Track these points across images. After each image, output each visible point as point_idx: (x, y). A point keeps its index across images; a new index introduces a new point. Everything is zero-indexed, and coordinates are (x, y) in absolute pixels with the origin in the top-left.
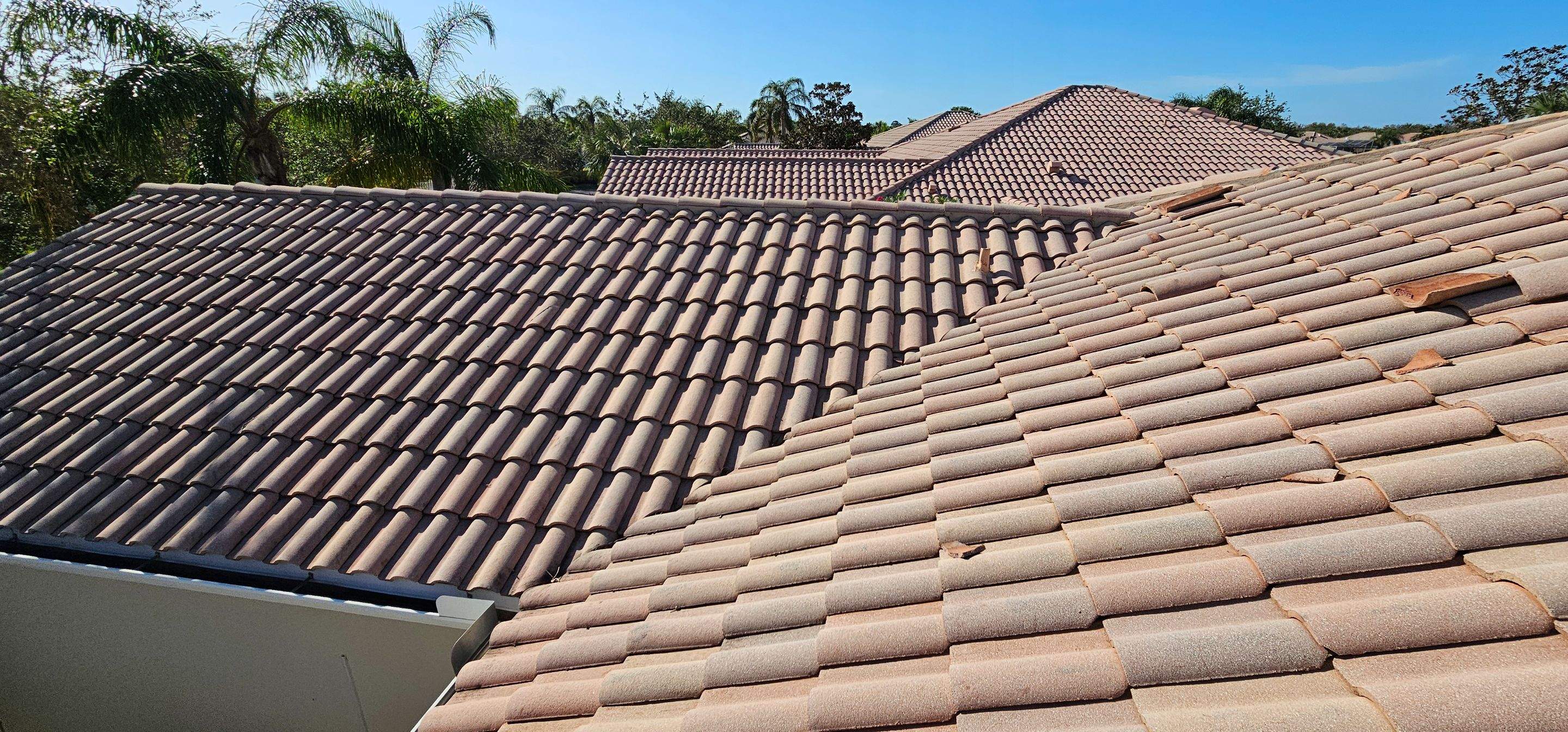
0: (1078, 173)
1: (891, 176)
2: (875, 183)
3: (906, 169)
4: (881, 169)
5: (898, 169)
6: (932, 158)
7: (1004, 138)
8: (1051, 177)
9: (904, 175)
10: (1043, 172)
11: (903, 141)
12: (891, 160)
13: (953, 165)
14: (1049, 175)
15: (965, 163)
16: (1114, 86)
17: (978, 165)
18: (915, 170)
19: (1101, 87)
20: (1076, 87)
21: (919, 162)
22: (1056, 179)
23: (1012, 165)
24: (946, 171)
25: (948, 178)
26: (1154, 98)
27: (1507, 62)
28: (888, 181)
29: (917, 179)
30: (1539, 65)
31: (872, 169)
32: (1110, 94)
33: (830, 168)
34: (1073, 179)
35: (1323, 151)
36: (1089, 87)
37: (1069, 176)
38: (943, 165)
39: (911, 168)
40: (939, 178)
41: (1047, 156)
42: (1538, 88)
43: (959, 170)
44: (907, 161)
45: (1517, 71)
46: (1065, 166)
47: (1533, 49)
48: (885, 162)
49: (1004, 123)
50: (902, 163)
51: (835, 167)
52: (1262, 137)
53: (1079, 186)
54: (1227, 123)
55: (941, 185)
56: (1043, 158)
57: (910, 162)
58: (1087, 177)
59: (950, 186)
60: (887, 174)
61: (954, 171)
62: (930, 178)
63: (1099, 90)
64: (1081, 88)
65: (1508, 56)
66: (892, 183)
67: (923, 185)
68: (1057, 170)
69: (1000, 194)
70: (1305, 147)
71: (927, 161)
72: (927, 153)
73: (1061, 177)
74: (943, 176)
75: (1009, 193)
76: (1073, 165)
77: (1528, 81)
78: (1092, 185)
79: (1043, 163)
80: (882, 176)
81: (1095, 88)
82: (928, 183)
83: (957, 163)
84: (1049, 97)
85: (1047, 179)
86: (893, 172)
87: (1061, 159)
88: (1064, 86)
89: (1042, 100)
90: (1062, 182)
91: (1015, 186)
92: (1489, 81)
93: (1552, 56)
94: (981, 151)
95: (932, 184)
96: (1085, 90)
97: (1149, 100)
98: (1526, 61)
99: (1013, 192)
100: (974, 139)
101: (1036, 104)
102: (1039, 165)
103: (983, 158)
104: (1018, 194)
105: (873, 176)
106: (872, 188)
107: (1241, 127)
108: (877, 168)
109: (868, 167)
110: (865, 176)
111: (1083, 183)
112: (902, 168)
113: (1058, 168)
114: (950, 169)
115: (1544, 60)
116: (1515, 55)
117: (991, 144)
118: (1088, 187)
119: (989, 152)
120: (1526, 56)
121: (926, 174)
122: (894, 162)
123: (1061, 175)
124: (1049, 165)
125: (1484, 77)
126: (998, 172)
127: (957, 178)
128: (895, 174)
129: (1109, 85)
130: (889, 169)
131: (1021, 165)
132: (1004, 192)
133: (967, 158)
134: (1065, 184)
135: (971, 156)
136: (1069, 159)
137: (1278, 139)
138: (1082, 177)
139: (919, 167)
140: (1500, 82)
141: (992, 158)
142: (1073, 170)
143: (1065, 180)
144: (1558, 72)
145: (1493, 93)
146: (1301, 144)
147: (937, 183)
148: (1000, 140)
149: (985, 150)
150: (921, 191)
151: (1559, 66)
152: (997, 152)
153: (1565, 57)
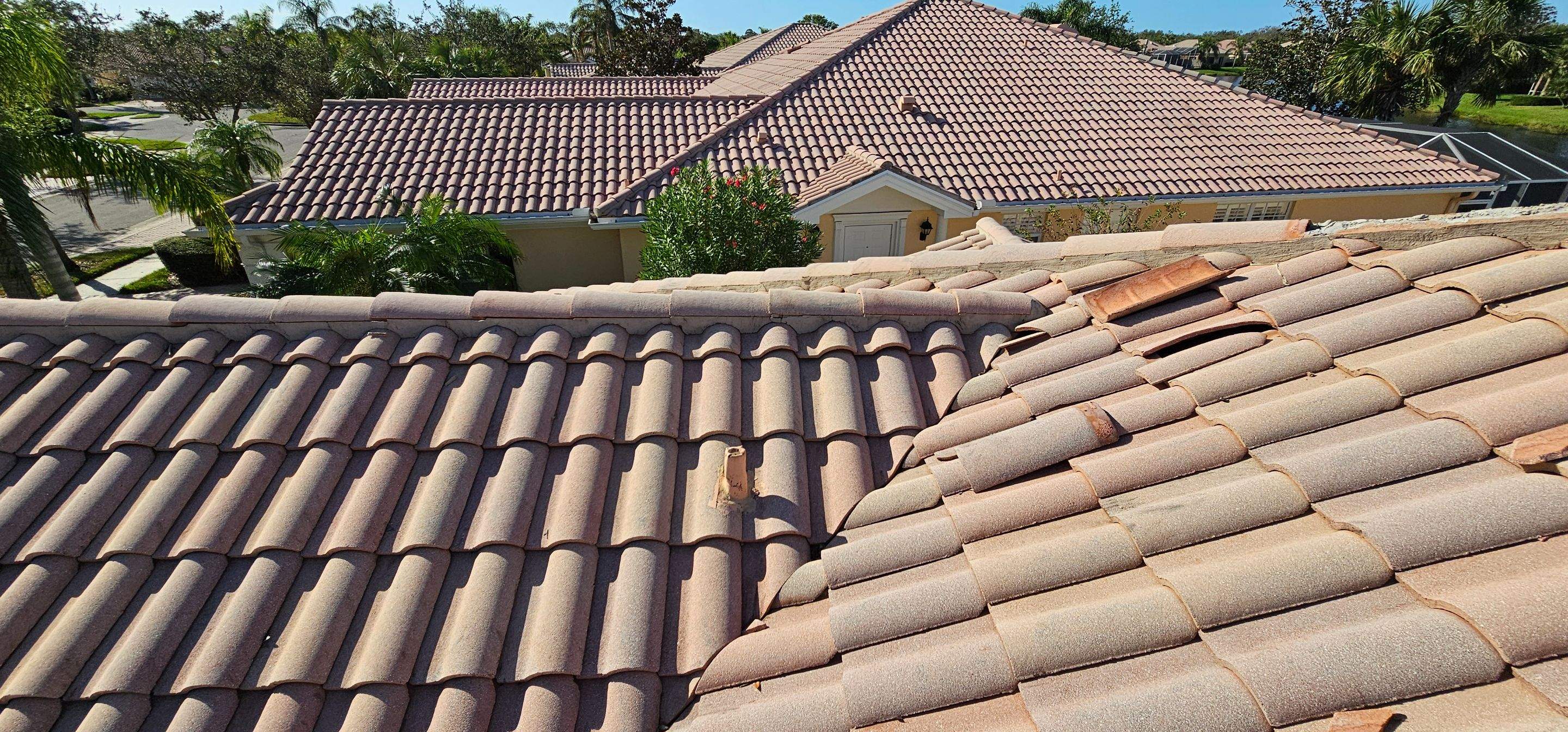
0: (933, 110)
1: (712, 120)
2: (691, 130)
3: (731, 110)
4: (699, 110)
5: (720, 110)
6: (763, 93)
7: (847, 66)
8: (905, 117)
9: (728, 117)
10: (894, 110)
12: (712, 98)
13: (788, 103)
14: (901, 114)
15: (802, 100)
17: (818, 102)
18: (742, 111)
21: (746, 99)
22: (909, 120)
23: (859, 102)
24: (780, 112)
25: (782, 122)
28: (708, 127)
29: (744, 124)
31: (688, 111)
33: (633, 111)
34: (930, 118)
37: (921, 117)
38: (775, 103)
39: (737, 108)
40: (771, 122)
41: (898, 89)
43: (795, 109)
44: (731, 98)
46: (919, 101)
48: (704, 100)
49: (847, 45)
50: (725, 100)
51: (640, 109)
53: (936, 128)
55: (774, 132)
56: (894, 92)
57: (736, 99)
58: (944, 115)
59: (785, 132)
60: (707, 117)
61: (790, 112)
62: (760, 122)
66: (714, 129)
67: (751, 132)
68: (911, 108)
69: (845, 141)
71: (757, 98)
72: (758, 86)
73: (914, 117)
74: (776, 119)
75: (855, 139)
76: (929, 100)
78: (950, 125)
79: (893, 98)
80: (701, 120)
82: (757, 129)
83: (792, 100)
84: (898, 11)
85: (899, 119)
86: (715, 113)
87: (913, 91)
89: (890, 16)
90: (917, 124)
91: (862, 130)
94: (821, 84)
95: (761, 130)
99: (861, 138)
100: (813, 67)
101: (883, 21)
102: (889, 101)
103: (824, 93)
104: (866, 141)
105: (690, 120)
106: (687, 138)
108: (694, 108)
109: (683, 108)
110: (678, 120)
111: (941, 123)
112: (726, 108)
113: (911, 104)
114: (784, 109)
117: (832, 74)
118: (949, 128)
119: (830, 84)
121: (754, 116)
122: (716, 100)
123: (914, 114)
124: (900, 101)
126: (842, 111)
127: (793, 122)
128: (718, 117)
130: (710, 110)
131: (869, 101)
132: (849, 138)
133: (805, 94)
134: (919, 126)
135: (809, 91)
136: (923, 92)
138: (938, 116)
139: (747, 106)
141: (834, 93)
142: (928, 107)
143: (918, 121)
147: (769, 129)
148: (844, 68)
149: (825, 82)
150: (748, 140)
152: (841, 84)
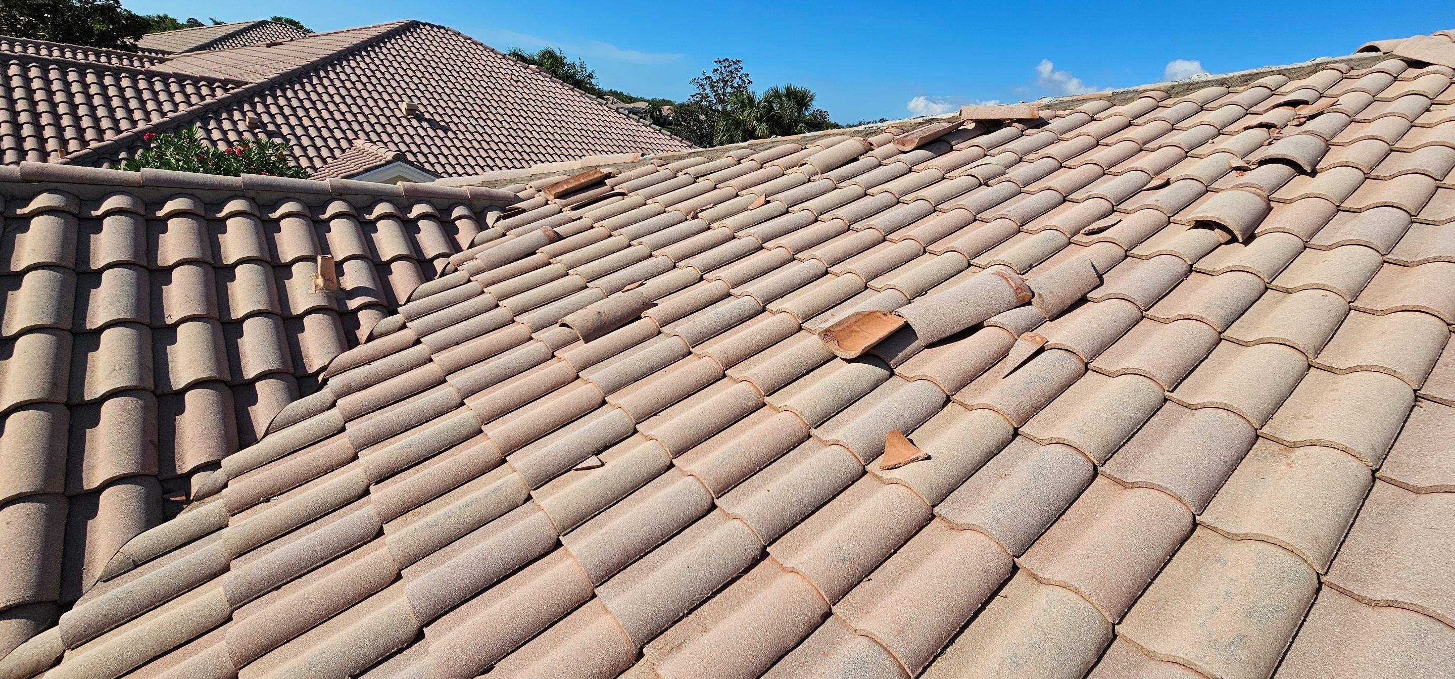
0: (438, 118)
1: (179, 98)
3: (205, 91)
4: (159, 86)
5: (189, 89)
6: (246, 79)
7: (343, 68)
8: (409, 120)
9: (202, 98)
10: (398, 114)
11: (192, 50)
12: (176, 75)
13: (279, 93)
14: (405, 117)
15: (295, 92)
16: (458, 30)
17: (314, 97)
18: (220, 94)
19: (444, 28)
20: (418, 23)
21: (224, 82)
22: (415, 123)
24: (270, 100)
25: (274, 110)
26: (497, 49)
27: (716, 66)
28: (176, 105)
29: (226, 106)
30: (730, 71)
32: (454, 38)
34: (434, 124)
35: (631, 118)
36: (432, 26)
37: (428, 121)
38: (263, 91)
39: (213, 90)
40: (260, 108)
41: (400, 96)
42: (732, 87)
43: (288, 100)
44: (203, 78)
45: (721, 73)
46: (422, 109)
47: (727, 60)
48: (165, 77)
49: (339, 49)
50: (195, 80)
52: (590, 102)
53: (441, 133)
54: (561, 84)
55: (266, 118)
56: (396, 98)
57: (210, 82)
58: (447, 123)
59: (279, 119)
60: (171, 94)
61: (282, 101)
62: (246, 107)
63: (442, 30)
64: (424, 25)
65: (716, 62)
66: (183, 108)
67: (237, 116)
68: (414, 114)
69: (350, 135)
70: (619, 113)
71: (238, 84)
72: (237, 71)
73: (419, 121)
74: (266, 106)
75: (361, 134)
76: (430, 109)
77: (727, 81)
78: (454, 132)
79: (396, 103)
81: (439, 27)
82: (244, 114)
83: (283, 91)
84: (389, 28)
85: (404, 122)
86: (182, 92)
87: (416, 101)
88: (405, 19)
89: (383, 30)
90: (422, 127)
91: (367, 128)
92: (709, 77)
93: (736, 66)
94: (315, 80)
95: (250, 114)
96: (428, 28)
97: (493, 51)
98: (725, 67)
99: (367, 134)
100: (303, 63)
101: (376, 34)
102: (392, 105)
103: (320, 89)
104: (374, 137)
105: (146, 95)
106: (147, 114)
107: (572, 90)
108: (151, 83)
109: (135, 79)
110: (130, 92)
111: (446, 130)
112: (197, 88)
113: (415, 110)
114: (275, 98)
115: (732, 68)
116: (720, 62)
117: (327, 73)
118: (451, 134)
119: (326, 82)
120: (724, 64)
121: (238, 100)
122: (181, 79)
123: (420, 118)
124: (403, 106)
125: (707, 75)
126: (343, 108)
127: (287, 111)
128: (187, 96)
129: (452, 27)
130: (174, 87)
131: (371, 103)
132: (355, 133)
133: (297, 87)
134: (425, 129)
135: (303, 85)
136: (425, 102)
137: (601, 104)
138: (442, 123)
139: (226, 90)
140: (715, 80)
141: (332, 91)
142: (431, 115)
143: (425, 124)
144: (740, 78)
145: (712, 87)
146: (617, 111)
147: (259, 115)
148: (339, 69)
149: (320, 79)
150: (234, 123)
151: (740, 74)
152: (338, 84)
153: (742, 68)
